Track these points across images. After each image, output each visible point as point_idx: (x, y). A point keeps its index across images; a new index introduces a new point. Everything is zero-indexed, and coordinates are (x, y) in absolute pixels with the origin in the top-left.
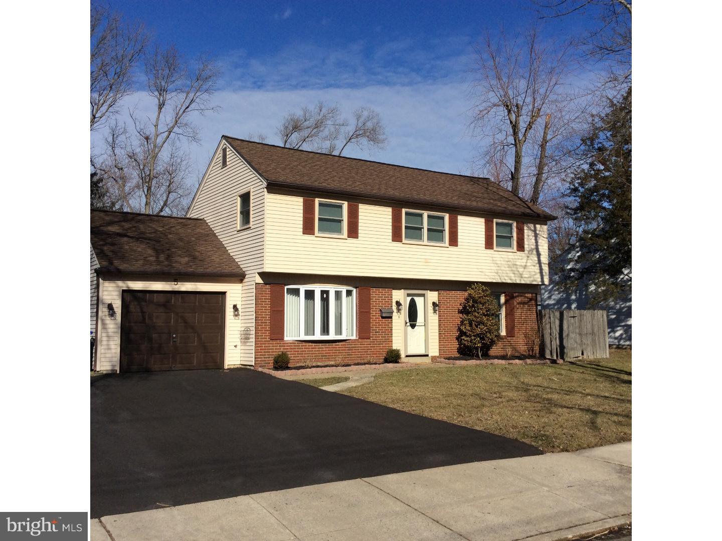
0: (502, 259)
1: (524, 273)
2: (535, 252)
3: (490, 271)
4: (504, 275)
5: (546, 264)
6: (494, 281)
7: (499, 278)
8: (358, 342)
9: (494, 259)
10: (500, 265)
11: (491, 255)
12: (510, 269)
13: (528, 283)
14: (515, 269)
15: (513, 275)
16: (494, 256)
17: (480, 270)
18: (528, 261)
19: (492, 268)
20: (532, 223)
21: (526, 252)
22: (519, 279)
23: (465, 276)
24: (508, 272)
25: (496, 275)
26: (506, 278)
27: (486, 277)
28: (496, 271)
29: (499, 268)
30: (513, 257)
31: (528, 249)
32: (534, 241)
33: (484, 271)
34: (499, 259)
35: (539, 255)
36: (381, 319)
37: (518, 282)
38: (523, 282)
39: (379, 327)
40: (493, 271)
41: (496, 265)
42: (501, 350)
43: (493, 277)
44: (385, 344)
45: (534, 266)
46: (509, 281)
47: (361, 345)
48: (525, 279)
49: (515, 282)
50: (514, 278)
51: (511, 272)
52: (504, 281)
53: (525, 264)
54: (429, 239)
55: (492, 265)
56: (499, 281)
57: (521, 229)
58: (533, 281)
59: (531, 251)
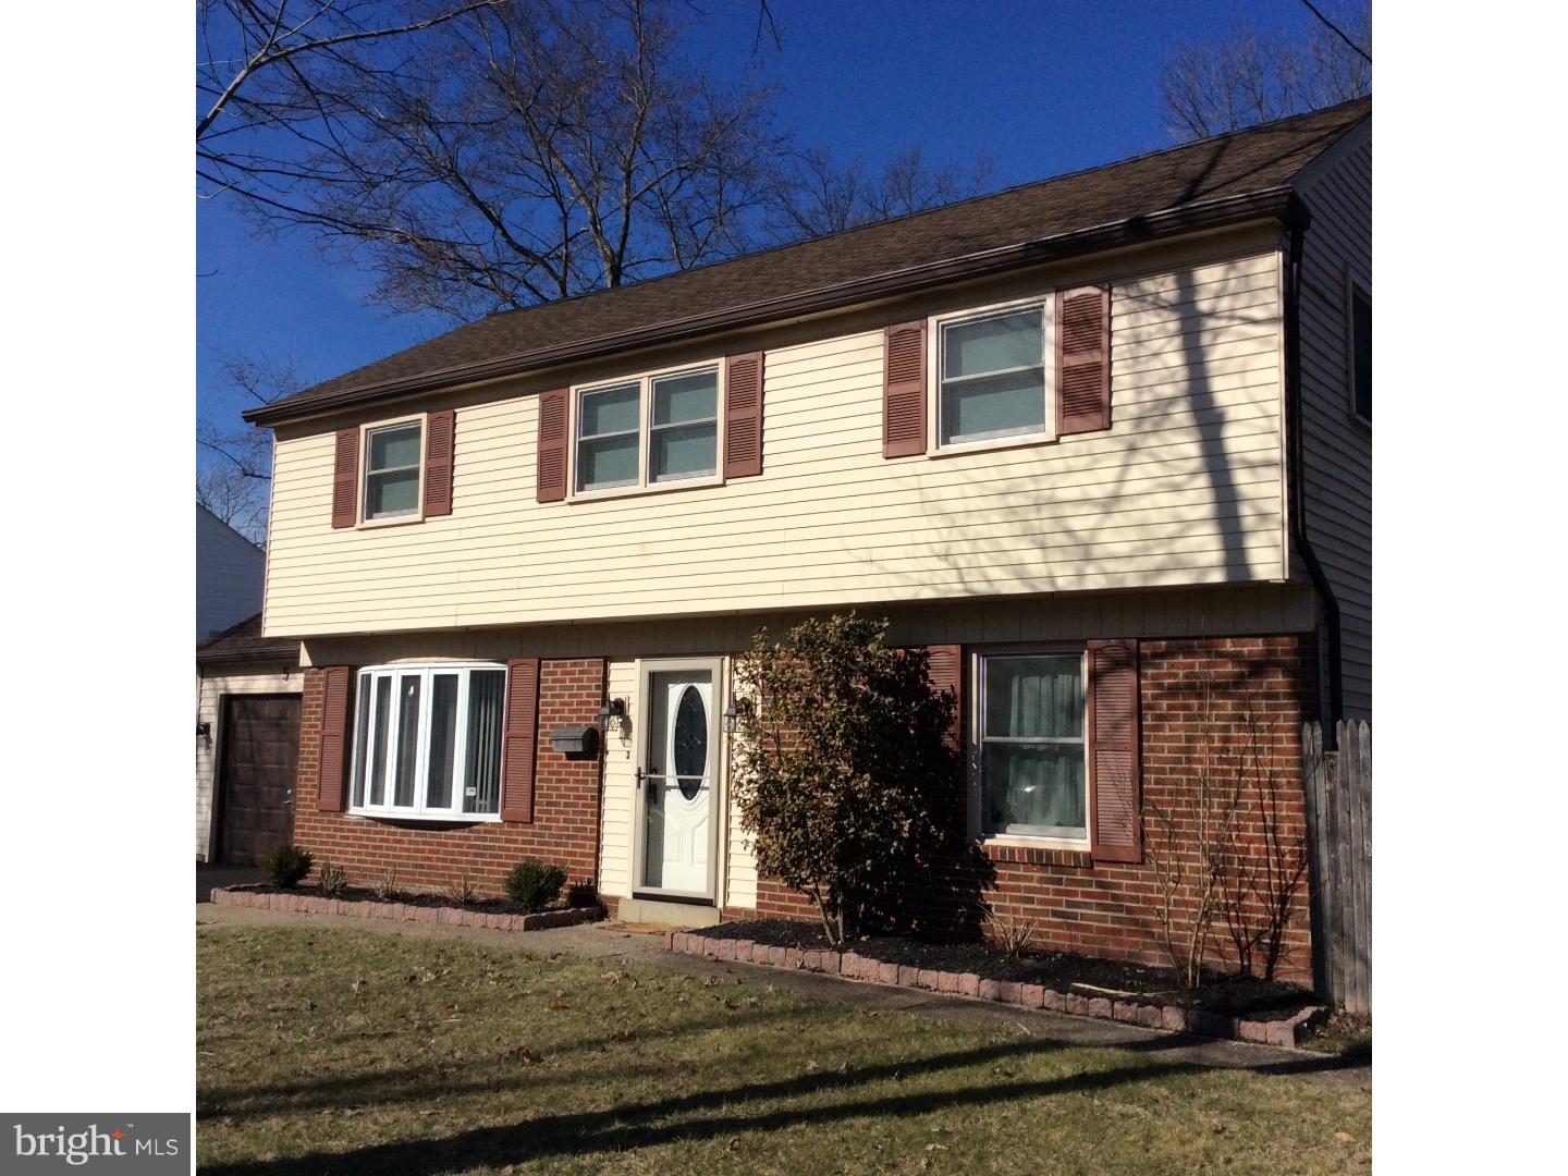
0: (970, 490)
1: (1103, 536)
2: (1181, 414)
3: (911, 551)
4: (983, 560)
5: (1268, 464)
6: (927, 594)
7: (952, 576)
8: (502, 833)
9: (932, 493)
10: (960, 520)
11: (913, 482)
12: (1017, 528)
13: (1133, 582)
14: (1047, 526)
15: (1033, 556)
16: (925, 480)
17: (864, 555)
18: (1134, 472)
19: (920, 537)
20: (1163, 270)
21: (1122, 427)
22: (1070, 570)
23: (777, 588)
24: (1007, 544)
25: (944, 565)
26: (995, 573)
27: (893, 580)
28: (940, 549)
29: (955, 534)
30: (1038, 469)
31: (1133, 410)
32: (1175, 359)
33: (876, 554)
34: (955, 492)
35: (1209, 421)
36: (564, 761)
37: (1065, 583)
38: (1095, 582)
39: (558, 789)
40: (925, 550)
41: (937, 522)
42: (1058, 926)
43: (925, 577)
44: (574, 845)
45: (1177, 489)
46: (1013, 587)
47: (507, 841)
48: (1111, 566)
49: (1047, 588)
50: (1036, 570)
51: (1023, 543)
52: (982, 589)
53: (1110, 489)
54: (657, 468)
55: (924, 522)
56: (956, 591)
57: (1087, 322)
58: (1160, 571)
59: (1154, 416)
